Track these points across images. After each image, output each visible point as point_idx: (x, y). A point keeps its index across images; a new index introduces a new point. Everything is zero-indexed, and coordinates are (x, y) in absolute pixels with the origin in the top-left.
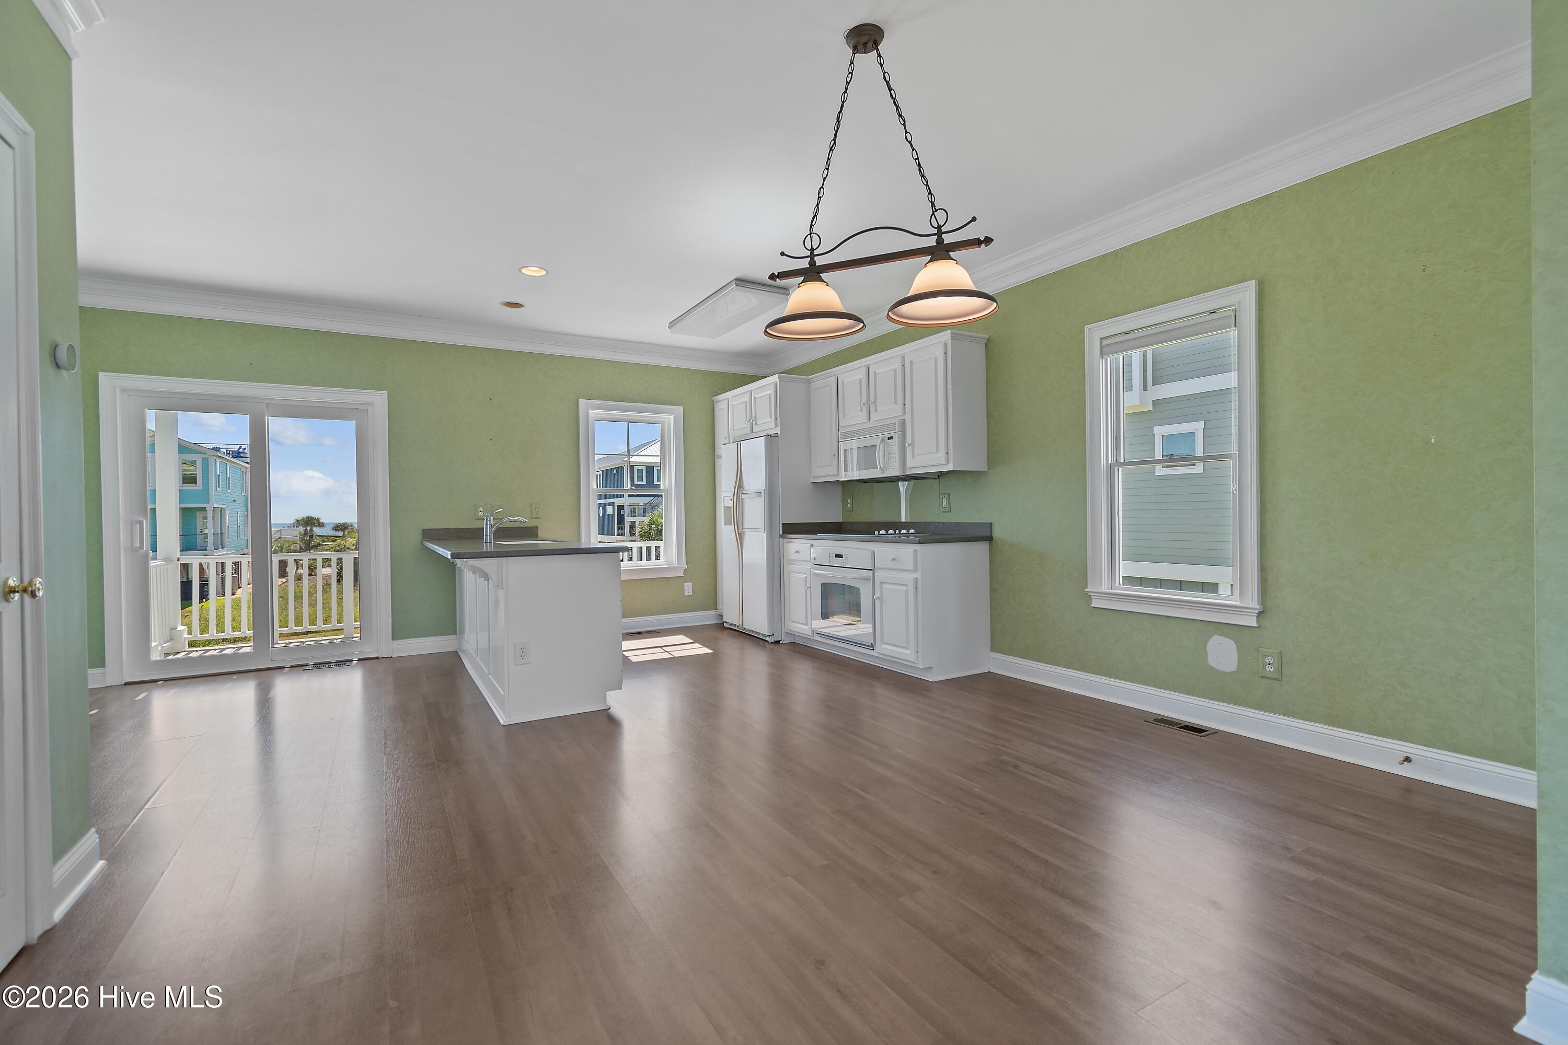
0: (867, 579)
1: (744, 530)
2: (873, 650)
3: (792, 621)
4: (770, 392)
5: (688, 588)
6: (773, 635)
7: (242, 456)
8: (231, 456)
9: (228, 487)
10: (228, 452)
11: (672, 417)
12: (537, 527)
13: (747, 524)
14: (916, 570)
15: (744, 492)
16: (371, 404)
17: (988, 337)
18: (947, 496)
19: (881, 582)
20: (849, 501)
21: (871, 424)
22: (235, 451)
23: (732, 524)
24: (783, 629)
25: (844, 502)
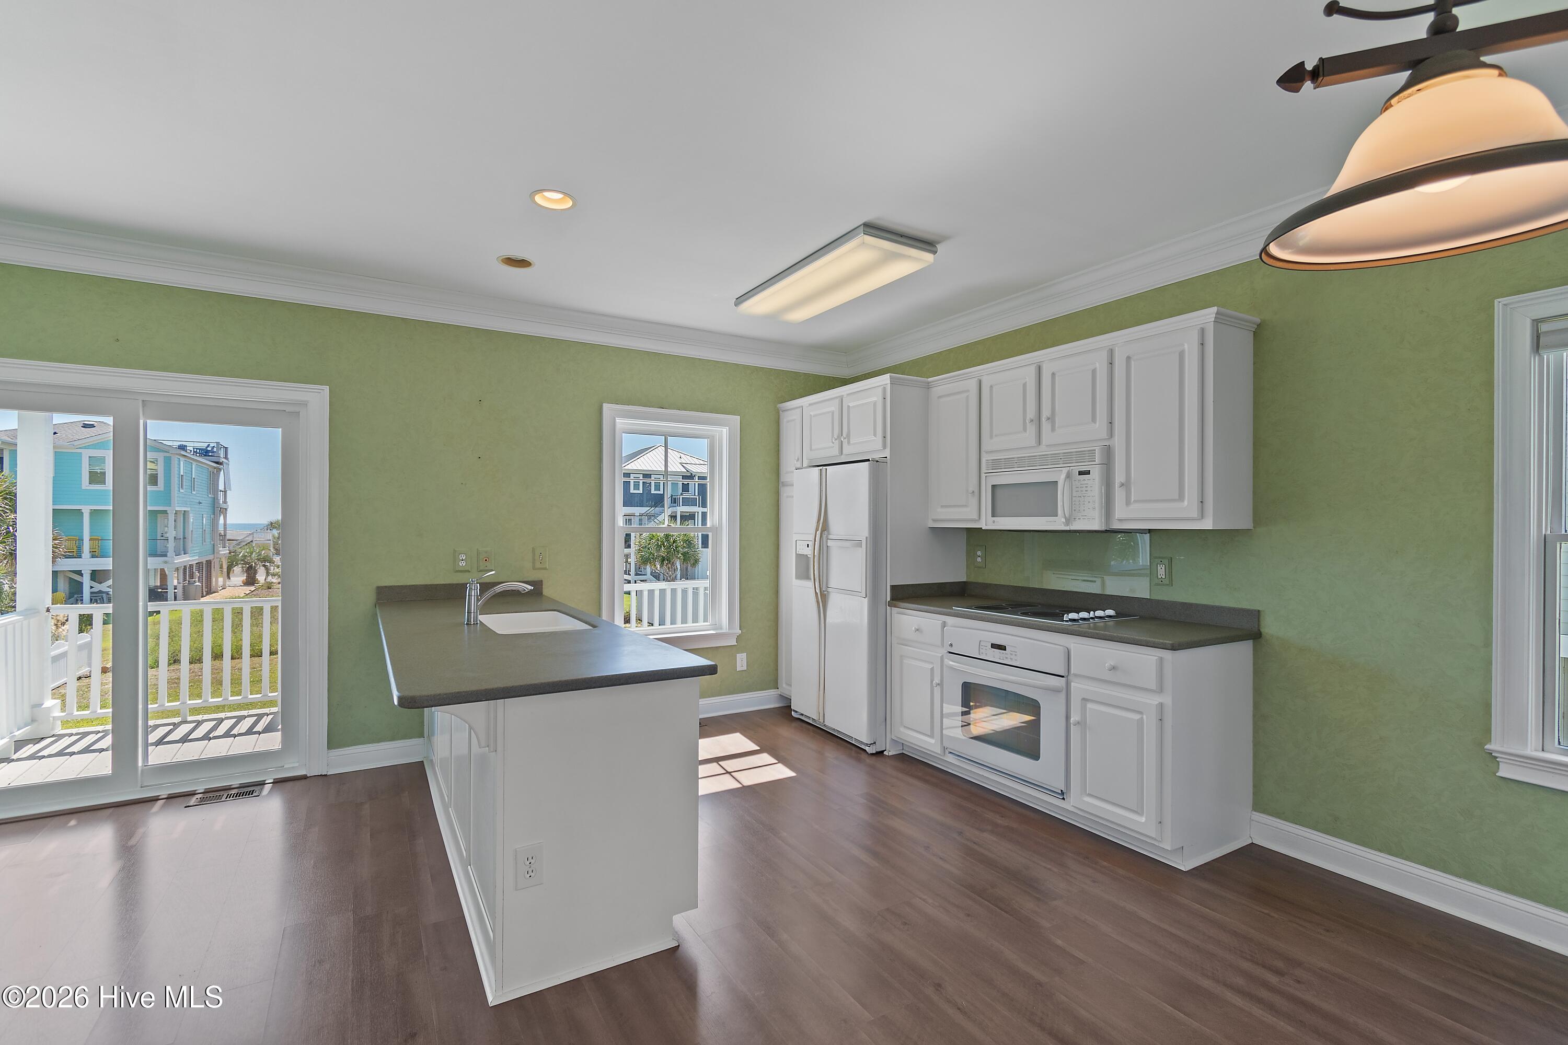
0: (1056, 691)
1: (830, 590)
2: (1064, 799)
3: (905, 726)
4: (875, 399)
5: (741, 662)
6: (875, 743)
7: (210, 454)
8: (198, 455)
9: (193, 488)
10: (195, 450)
11: (725, 431)
12: (542, 581)
13: (835, 581)
14: (1161, 690)
15: (831, 537)
16: (304, 404)
17: (1258, 320)
18: (1166, 561)
19: (1084, 699)
20: (979, 553)
21: (1043, 450)
22: (202, 450)
23: (808, 578)
24: (888, 734)
25: (970, 555)
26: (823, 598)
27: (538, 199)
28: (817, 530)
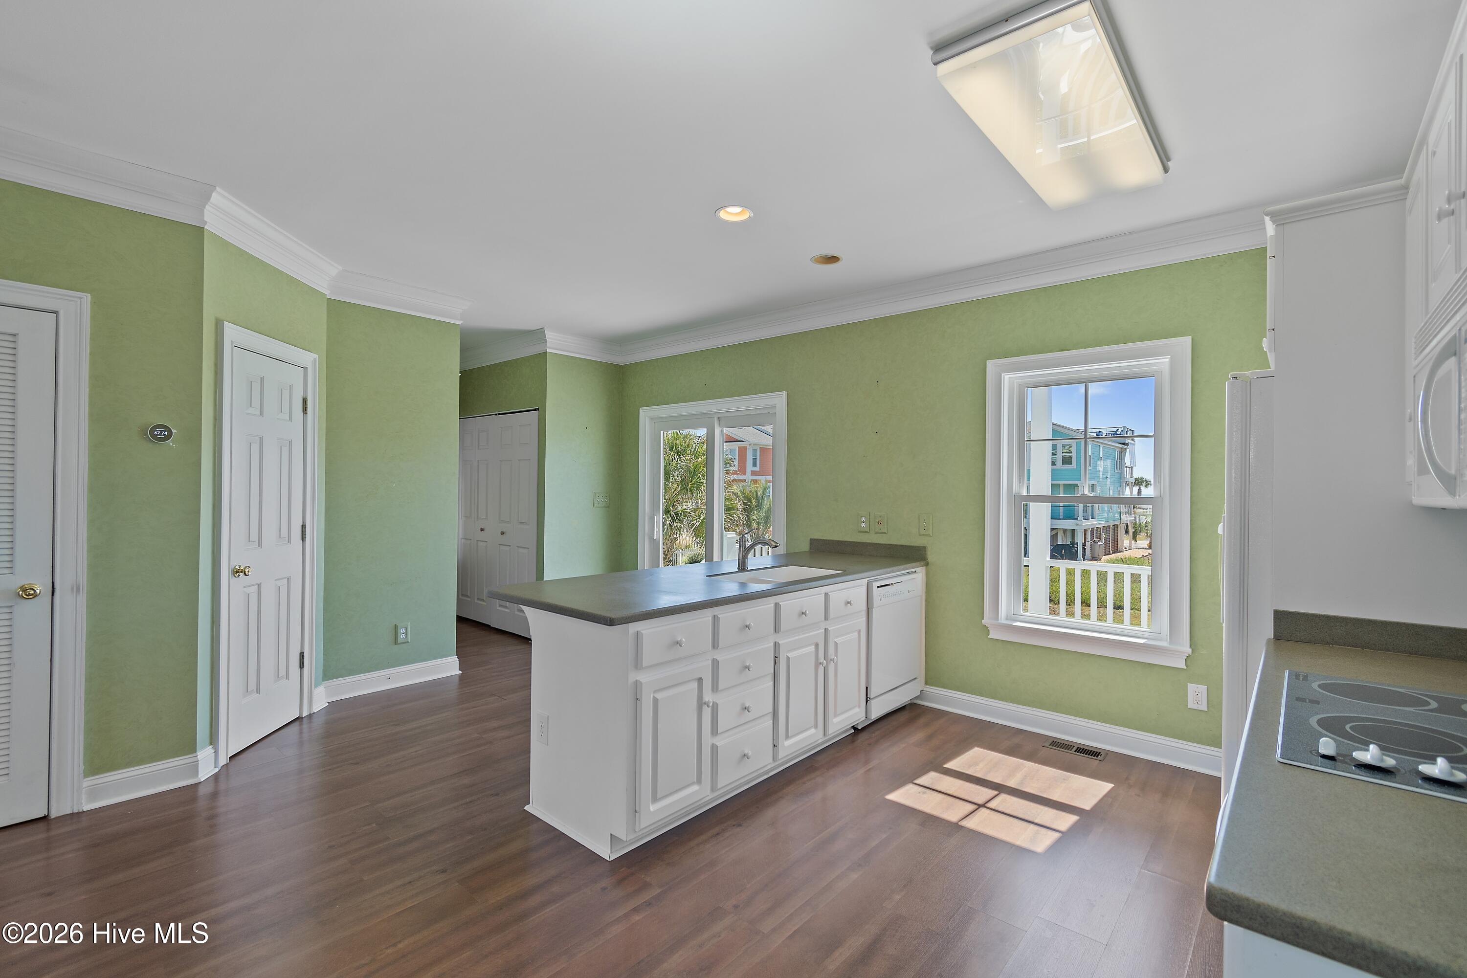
5: (1197, 696)
12: (926, 547)
16: (775, 407)
27: (722, 215)
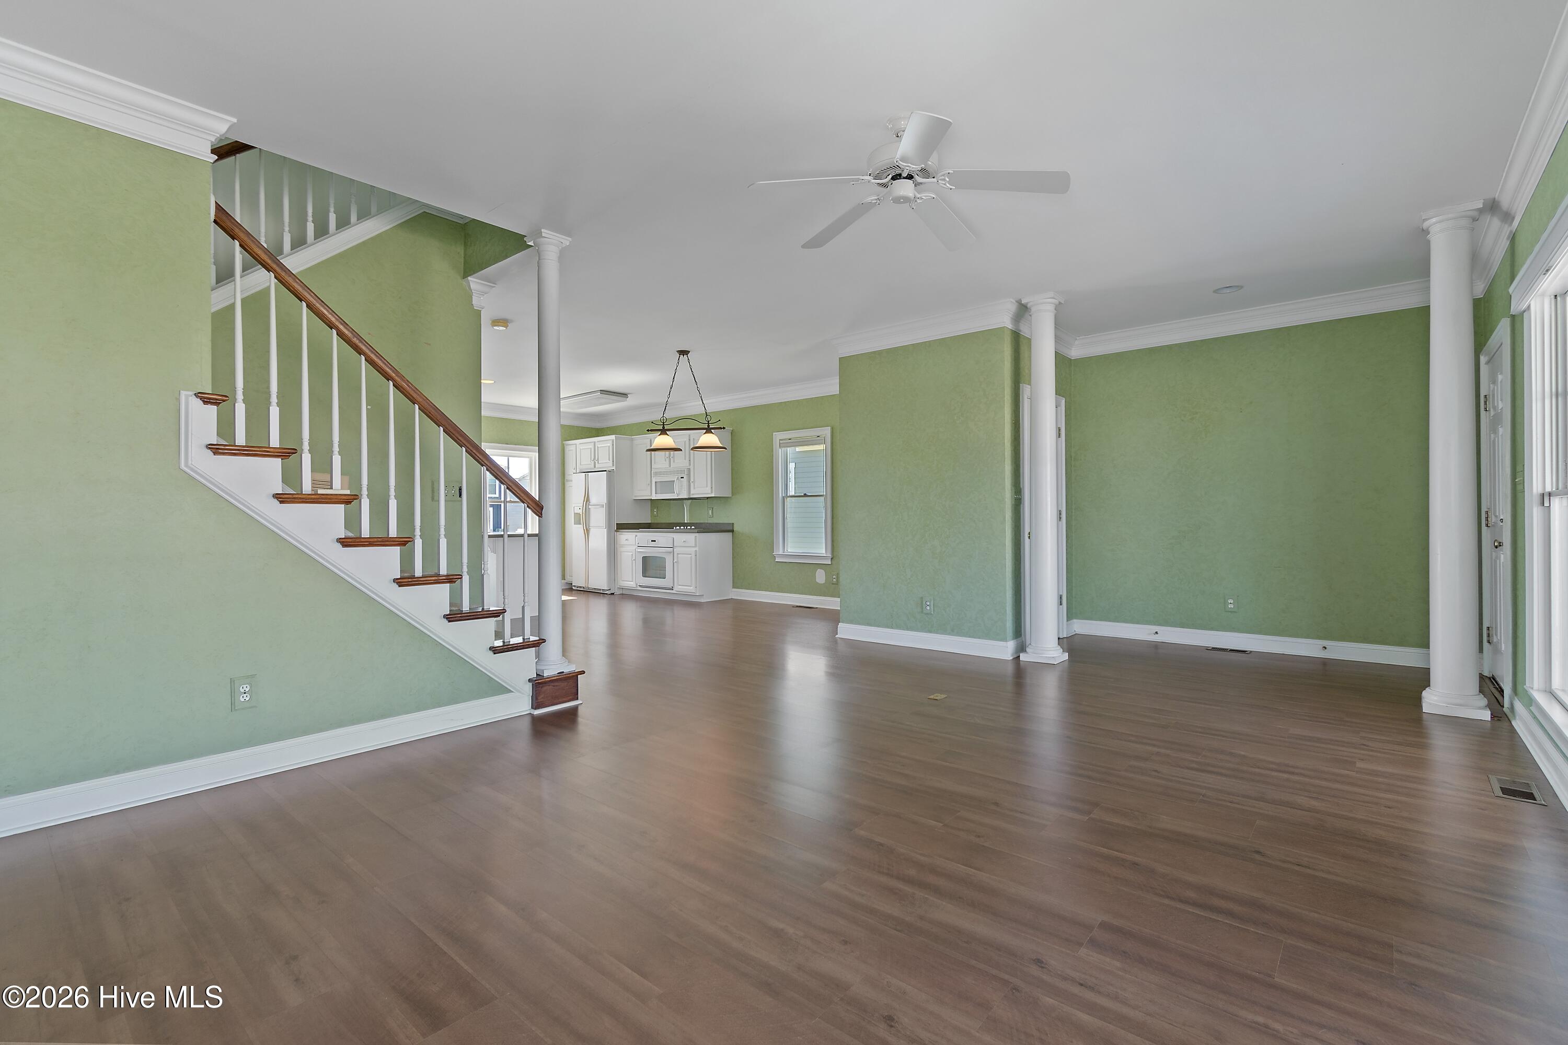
0: (669, 553)
1: (590, 528)
2: (673, 591)
3: (622, 581)
4: (609, 444)
6: (610, 589)
13: (592, 523)
14: (696, 546)
15: (590, 505)
17: (732, 429)
18: (711, 509)
19: (677, 554)
20: (655, 511)
21: (671, 469)
23: (580, 524)
24: (616, 585)
25: (652, 511)
26: (587, 531)
28: (584, 501)
